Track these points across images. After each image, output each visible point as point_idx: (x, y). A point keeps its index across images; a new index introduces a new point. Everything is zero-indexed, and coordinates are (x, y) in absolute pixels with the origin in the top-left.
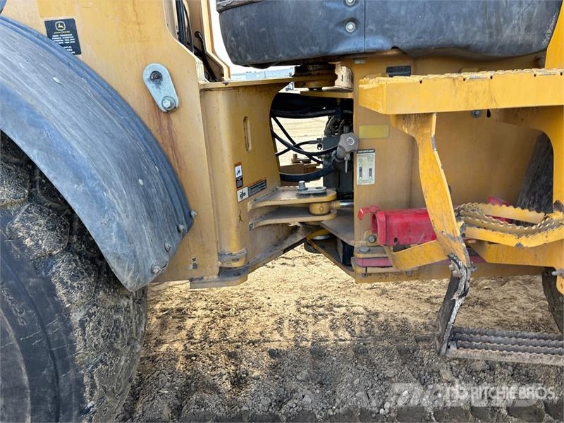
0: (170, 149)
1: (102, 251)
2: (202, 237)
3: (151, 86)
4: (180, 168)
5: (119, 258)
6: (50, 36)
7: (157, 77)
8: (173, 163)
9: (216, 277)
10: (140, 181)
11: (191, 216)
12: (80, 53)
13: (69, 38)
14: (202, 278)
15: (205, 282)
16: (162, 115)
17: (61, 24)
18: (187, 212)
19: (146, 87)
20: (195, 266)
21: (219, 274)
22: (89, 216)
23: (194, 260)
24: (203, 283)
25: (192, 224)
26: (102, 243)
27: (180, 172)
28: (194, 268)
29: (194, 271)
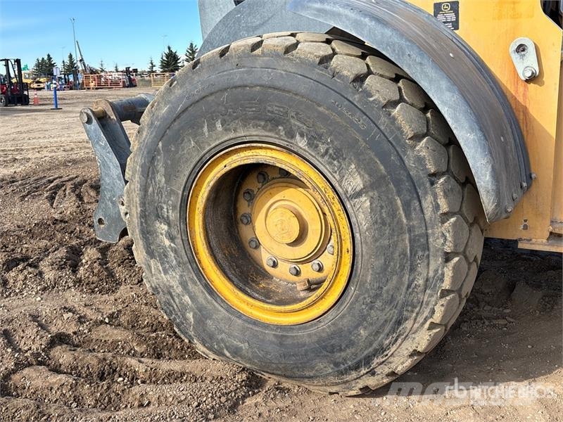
0: (522, 114)
1: (477, 184)
2: (537, 200)
3: (515, 57)
4: (527, 131)
5: (488, 192)
6: (436, 15)
7: (521, 48)
8: (522, 128)
9: (545, 241)
10: (502, 138)
11: (531, 177)
12: (458, 29)
13: (452, 17)
14: (531, 240)
15: (533, 244)
16: (520, 83)
17: (447, 5)
18: (528, 173)
19: (510, 57)
20: (526, 227)
21: (548, 239)
22: (474, 157)
23: (525, 221)
24: (531, 244)
25: (531, 185)
26: (478, 178)
27: (527, 136)
28: (523, 229)
29: (524, 231)
